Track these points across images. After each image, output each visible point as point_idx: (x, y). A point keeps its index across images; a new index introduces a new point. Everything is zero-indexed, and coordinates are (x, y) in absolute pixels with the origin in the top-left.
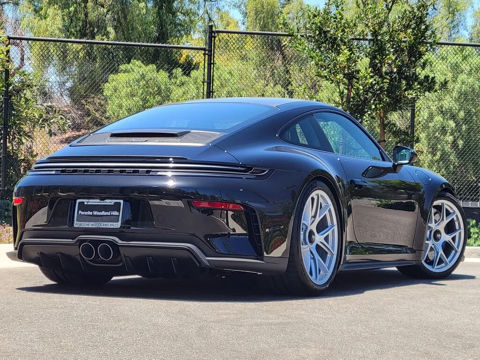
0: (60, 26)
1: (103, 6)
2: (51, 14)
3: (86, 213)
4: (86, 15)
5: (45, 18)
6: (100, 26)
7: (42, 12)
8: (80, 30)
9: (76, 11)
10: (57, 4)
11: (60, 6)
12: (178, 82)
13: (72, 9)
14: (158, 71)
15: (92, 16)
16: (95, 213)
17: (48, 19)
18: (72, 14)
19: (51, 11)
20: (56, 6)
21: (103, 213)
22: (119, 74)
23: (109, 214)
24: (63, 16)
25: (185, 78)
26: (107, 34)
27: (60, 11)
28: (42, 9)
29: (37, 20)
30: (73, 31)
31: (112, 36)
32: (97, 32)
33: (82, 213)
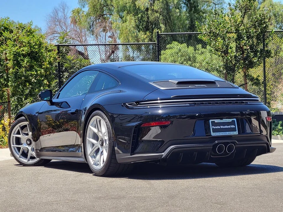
0: (134, 26)
1: (157, 12)
2: (128, 19)
3: (216, 127)
4: (148, 18)
5: (126, 22)
6: (156, 24)
7: (124, 19)
8: (145, 27)
9: (142, 16)
10: (132, 13)
11: (133, 14)
12: (200, 52)
13: (140, 15)
14: (188, 47)
15: (152, 18)
16: (222, 127)
17: (127, 22)
18: (140, 18)
19: (128, 18)
20: (131, 14)
21: (226, 127)
22: (166, 50)
23: (229, 127)
24: (135, 20)
25: (203, 50)
26: (160, 28)
27: (133, 18)
28: (124, 17)
29: (121, 23)
30: (141, 28)
31: (163, 29)
32: (154, 27)
33: (215, 127)
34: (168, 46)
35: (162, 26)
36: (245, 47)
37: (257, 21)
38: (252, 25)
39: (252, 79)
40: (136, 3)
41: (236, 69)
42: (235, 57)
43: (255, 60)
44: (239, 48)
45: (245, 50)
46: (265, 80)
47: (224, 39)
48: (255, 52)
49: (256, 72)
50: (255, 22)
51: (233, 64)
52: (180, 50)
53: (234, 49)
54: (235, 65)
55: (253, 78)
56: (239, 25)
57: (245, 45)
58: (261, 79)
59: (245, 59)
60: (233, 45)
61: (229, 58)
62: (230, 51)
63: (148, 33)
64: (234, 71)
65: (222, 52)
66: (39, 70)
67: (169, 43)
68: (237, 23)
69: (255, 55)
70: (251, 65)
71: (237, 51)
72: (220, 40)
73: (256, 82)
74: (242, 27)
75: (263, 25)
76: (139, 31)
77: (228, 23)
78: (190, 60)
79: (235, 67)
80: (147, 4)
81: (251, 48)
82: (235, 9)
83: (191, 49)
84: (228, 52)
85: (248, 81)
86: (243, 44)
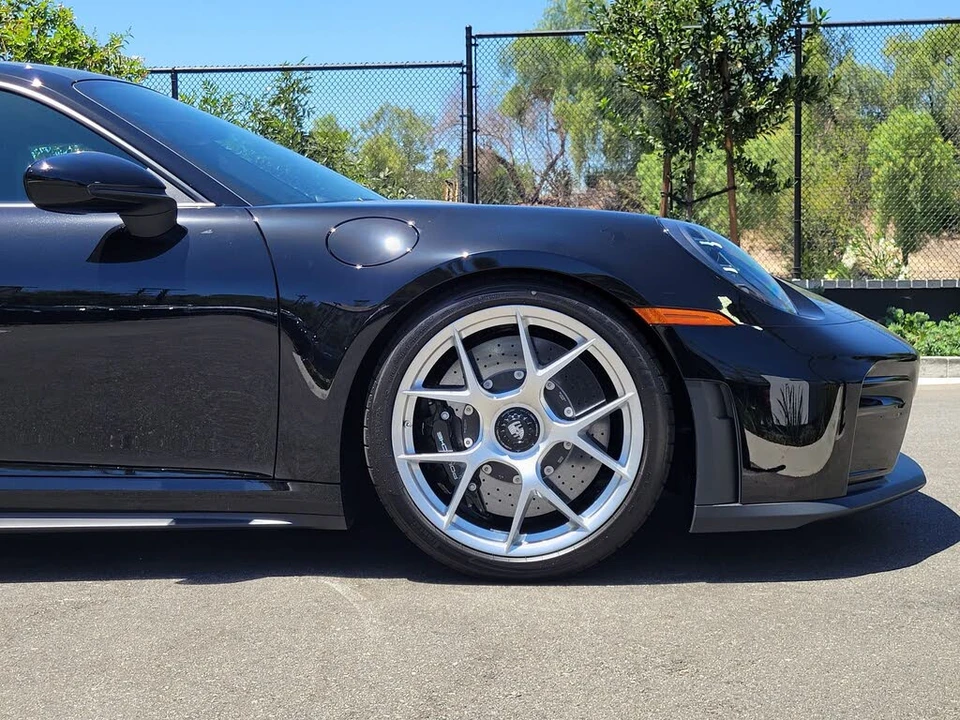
39: (753, 173)
41: (700, 139)
42: (694, 94)
43: (759, 106)
48: (764, 84)
51: (689, 122)
53: (690, 68)
54: (696, 127)
55: (756, 169)
57: (732, 61)
59: (726, 106)
61: (672, 98)
62: (675, 76)
64: (692, 145)
70: (752, 125)
72: (640, 38)
73: (765, 181)
79: (696, 132)
81: (751, 67)
84: (669, 80)
85: (738, 179)
86: (719, 49)
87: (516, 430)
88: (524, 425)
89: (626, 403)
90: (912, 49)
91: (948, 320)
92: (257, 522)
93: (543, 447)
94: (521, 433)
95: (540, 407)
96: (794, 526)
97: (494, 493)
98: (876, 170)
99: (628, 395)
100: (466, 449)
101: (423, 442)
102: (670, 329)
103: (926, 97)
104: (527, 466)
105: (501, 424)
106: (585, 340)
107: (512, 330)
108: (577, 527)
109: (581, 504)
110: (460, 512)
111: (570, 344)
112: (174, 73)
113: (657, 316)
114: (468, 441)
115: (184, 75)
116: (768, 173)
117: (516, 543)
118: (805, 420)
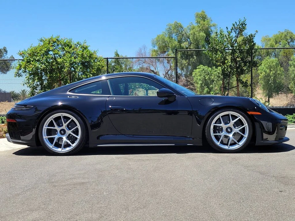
6: (191, 56)
8: (186, 58)
22: (197, 69)
34: (198, 67)
35: (195, 57)
36: (238, 59)
37: (247, 40)
38: (243, 43)
39: (242, 83)
40: (182, 45)
41: (231, 75)
42: (231, 66)
43: (245, 68)
44: (234, 60)
45: (238, 61)
46: (252, 83)
47: (222, 53)
48: (245, 63)
49: (246, 78)
50: (246, 41)
51: (228, 71)
52: (204, 70)
53: (229, 60)
54: (230, 72)
55: (243, 82)
56: (233, 42)
57: (238, 58)
58: (249, 83)
59: (237, 68)
60: (229, 58)
61: (226, 67)
62: (226, 61)
63: (187, 61)
64: (229, 76)
65: (220, 62)
66: (89, 75)
67: (198, 66)
68: (232, 41)
69: (245, 65)
70: (242, 72)
71: (232, 62)
72: (219, 54)
73: (245, 85)
74: (236, 45)
75: (252, 43)
76: (183, 60)
77: (226, 41)
78: (209, 74)
79: (230, 74)
80: (187, 45)
81: (242, 59)
82: (231, 31)
83: (210, 69)
84: (225, 63)
85: (239, 84)
86: (236, 56)
87: (229, 130)
88: (230, 129)
89: (246, 126)
90: (270, 40)
91: (286, 115)
92: (188, 145)
93: (233, 133)
94: (230, 131)
95: (232, 127)
96: (270, 144)
97: (224, 140)
98: (261, 74)
99: (246, 125)
100: (220, 133)
101: (214, 132)
102: (252, 115)
103: (273, 54)
104: (231, 135)
105: (227, 129)
106: (239, 116)
107: (228, 115)
108: (238, 144)
109: (239, 141)
110: (220, 143)
111: (237, 117)
112: (107, 58)
113: (250, 113)
114: (221, 132)
115: (109, 59)
116: (246, 82)
117: (229, 147)
118: (271, 131)
